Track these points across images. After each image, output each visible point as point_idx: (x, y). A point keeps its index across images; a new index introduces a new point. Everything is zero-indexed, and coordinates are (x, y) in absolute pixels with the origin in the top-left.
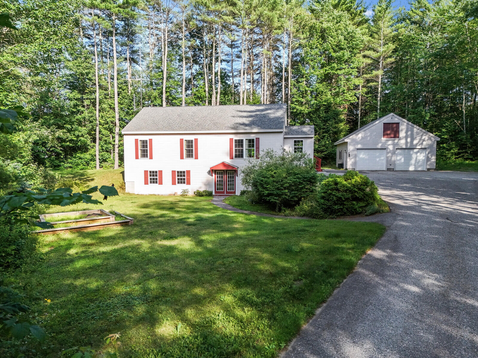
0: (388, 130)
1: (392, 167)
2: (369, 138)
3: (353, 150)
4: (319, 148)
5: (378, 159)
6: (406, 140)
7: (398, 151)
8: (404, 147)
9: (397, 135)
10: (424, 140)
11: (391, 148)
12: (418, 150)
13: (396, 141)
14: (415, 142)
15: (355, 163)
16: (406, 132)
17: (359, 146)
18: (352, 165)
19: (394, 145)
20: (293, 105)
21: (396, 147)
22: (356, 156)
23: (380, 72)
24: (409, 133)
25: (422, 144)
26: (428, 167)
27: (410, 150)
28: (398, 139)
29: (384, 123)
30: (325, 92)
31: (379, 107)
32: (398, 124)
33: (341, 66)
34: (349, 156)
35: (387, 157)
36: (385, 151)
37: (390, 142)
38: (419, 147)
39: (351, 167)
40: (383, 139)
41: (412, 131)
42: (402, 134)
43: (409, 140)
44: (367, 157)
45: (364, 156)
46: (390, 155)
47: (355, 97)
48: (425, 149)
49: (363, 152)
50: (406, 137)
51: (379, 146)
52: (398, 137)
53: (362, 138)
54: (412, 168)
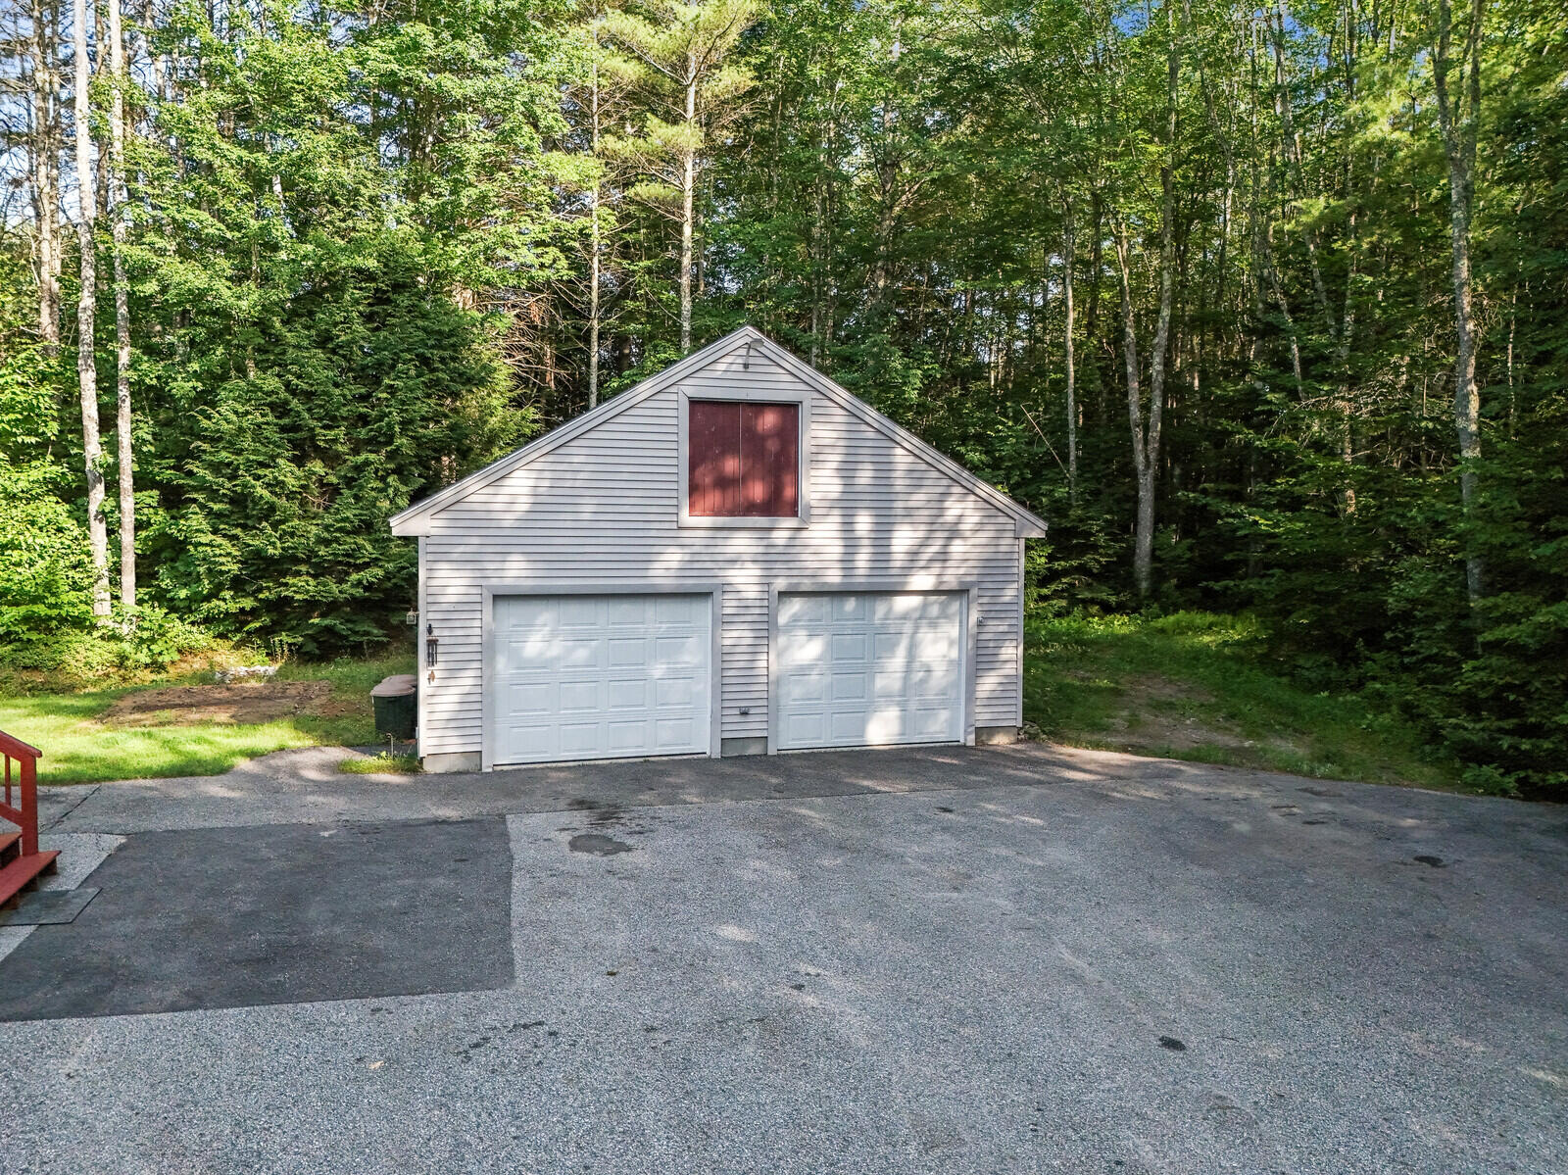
0: (729, 448)
1: (754, 727)
2: (587, 509)
3: (463, 606)
4: (327, 543)
5: (658, 670)
6: (848, 527)
7: (796, 606)
8: (834, 577)
9: (788, 492)
10: (954, 533)
11: (745, 580)
12: (916, 600)
13: (780, 537)
14: (903, 539)
15: (480, 709)
16: (847, 470)
17: (516, 572)
18: (456, 722)
19: (768, 560)
20: (137, 253)
21: (781, 584)
22: (487, 650)
23: (688, 136)
24: (865, 476)
25: (943, 557)
26: (983, 717)
27: (867, 603)
28: (790, 522)
29: (694, 403)
30: (371, 200)
31: (687, 326)
32: (789, 409)
33: (460, 45)
34: (432, 659)
35: (721, 656)
36: (703, 612)
37: (742, 543)
38: (923, 580)
39: (454, 744)
40: (686, 518)
41: (884, 469)
42: (818, 483)
43: (864, 523)
44: (582, 654)
45: (556, 649)
46: (738, 636)
47: (553, 252)
48: (960, 592)
49: (546, 616)
50: (847, 505)
51: (667, 567)
52: (792, 509)
53: (542, 506)
54: (881, 731)
